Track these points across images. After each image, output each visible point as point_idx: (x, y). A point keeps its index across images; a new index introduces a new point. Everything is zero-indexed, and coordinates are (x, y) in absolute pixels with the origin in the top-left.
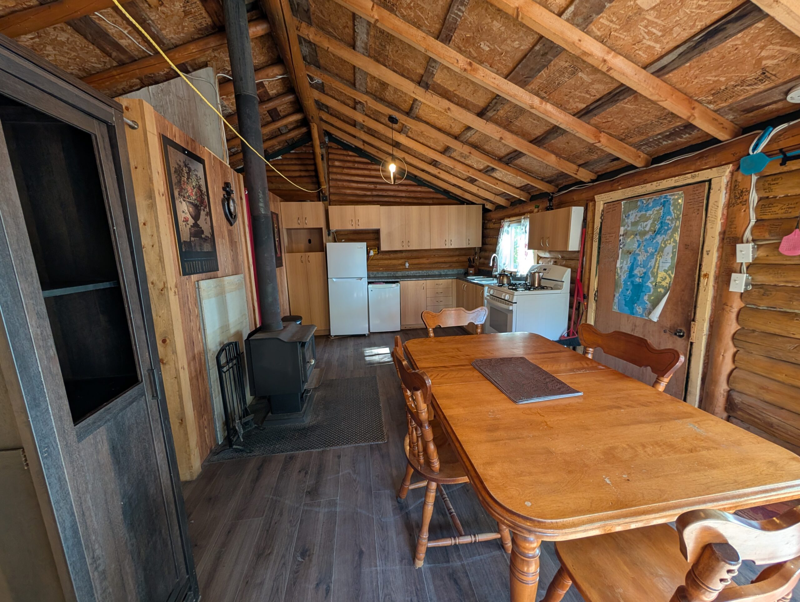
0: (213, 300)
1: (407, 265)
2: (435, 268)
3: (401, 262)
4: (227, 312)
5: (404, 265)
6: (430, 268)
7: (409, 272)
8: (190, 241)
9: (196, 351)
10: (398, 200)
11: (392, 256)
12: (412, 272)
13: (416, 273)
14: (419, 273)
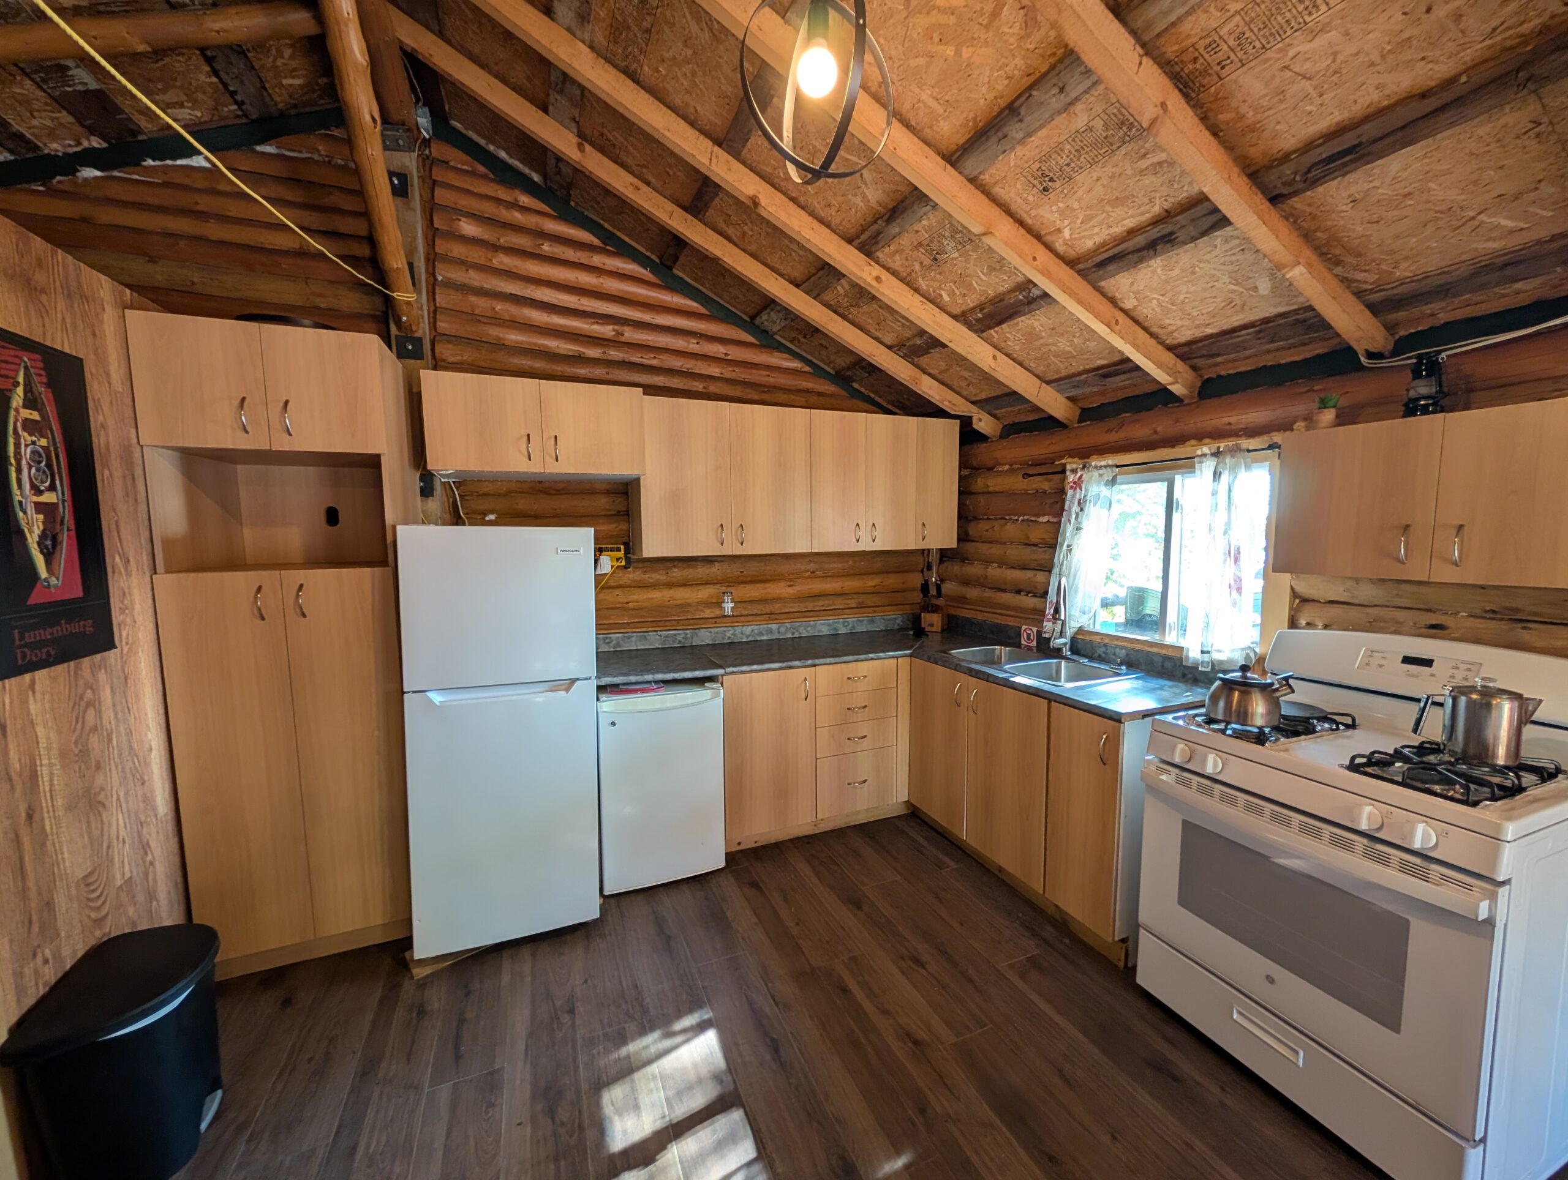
1: (728, 606)
2: (817, 613)
3: (705, 594)
5: (719, 604)
6: (802, 615)
7: (738, 630)
11: (677, 573)
12: (748, 630)
13: (761, 634)
14: (771, 631)
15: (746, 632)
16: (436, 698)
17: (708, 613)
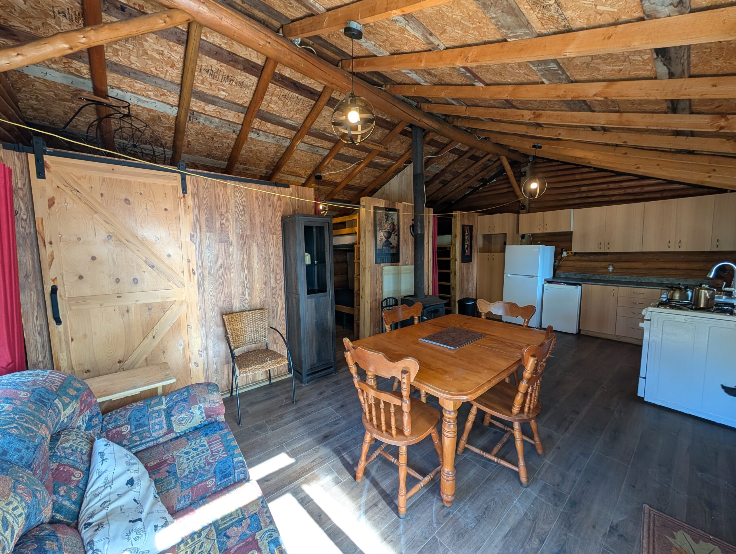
0: (391, 277)
1: (611, 268)
2: (653, 275)
3: (604, 264)
4: (400, 284)
5: (607, 268)
6: (646, 275)
7: (611, 277)
8: (382, 249)
9: (377, 297)
10: (607, 199)
11: (592, 257)
12: (616, 277)
13: (621, 278)
14: (626, 278)
15: (615, 277)
16: (509, 275)
17: (603, 270)
